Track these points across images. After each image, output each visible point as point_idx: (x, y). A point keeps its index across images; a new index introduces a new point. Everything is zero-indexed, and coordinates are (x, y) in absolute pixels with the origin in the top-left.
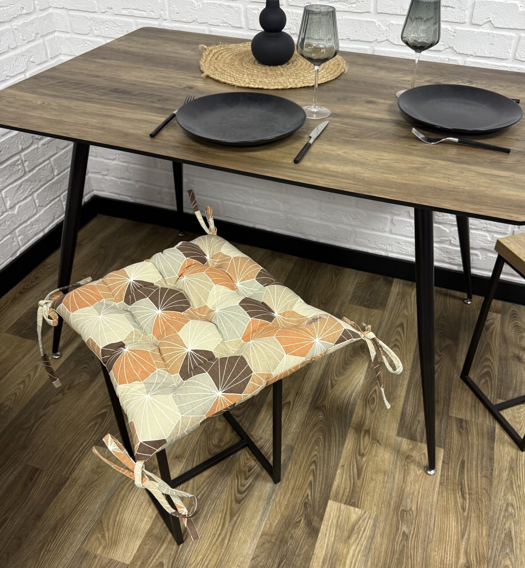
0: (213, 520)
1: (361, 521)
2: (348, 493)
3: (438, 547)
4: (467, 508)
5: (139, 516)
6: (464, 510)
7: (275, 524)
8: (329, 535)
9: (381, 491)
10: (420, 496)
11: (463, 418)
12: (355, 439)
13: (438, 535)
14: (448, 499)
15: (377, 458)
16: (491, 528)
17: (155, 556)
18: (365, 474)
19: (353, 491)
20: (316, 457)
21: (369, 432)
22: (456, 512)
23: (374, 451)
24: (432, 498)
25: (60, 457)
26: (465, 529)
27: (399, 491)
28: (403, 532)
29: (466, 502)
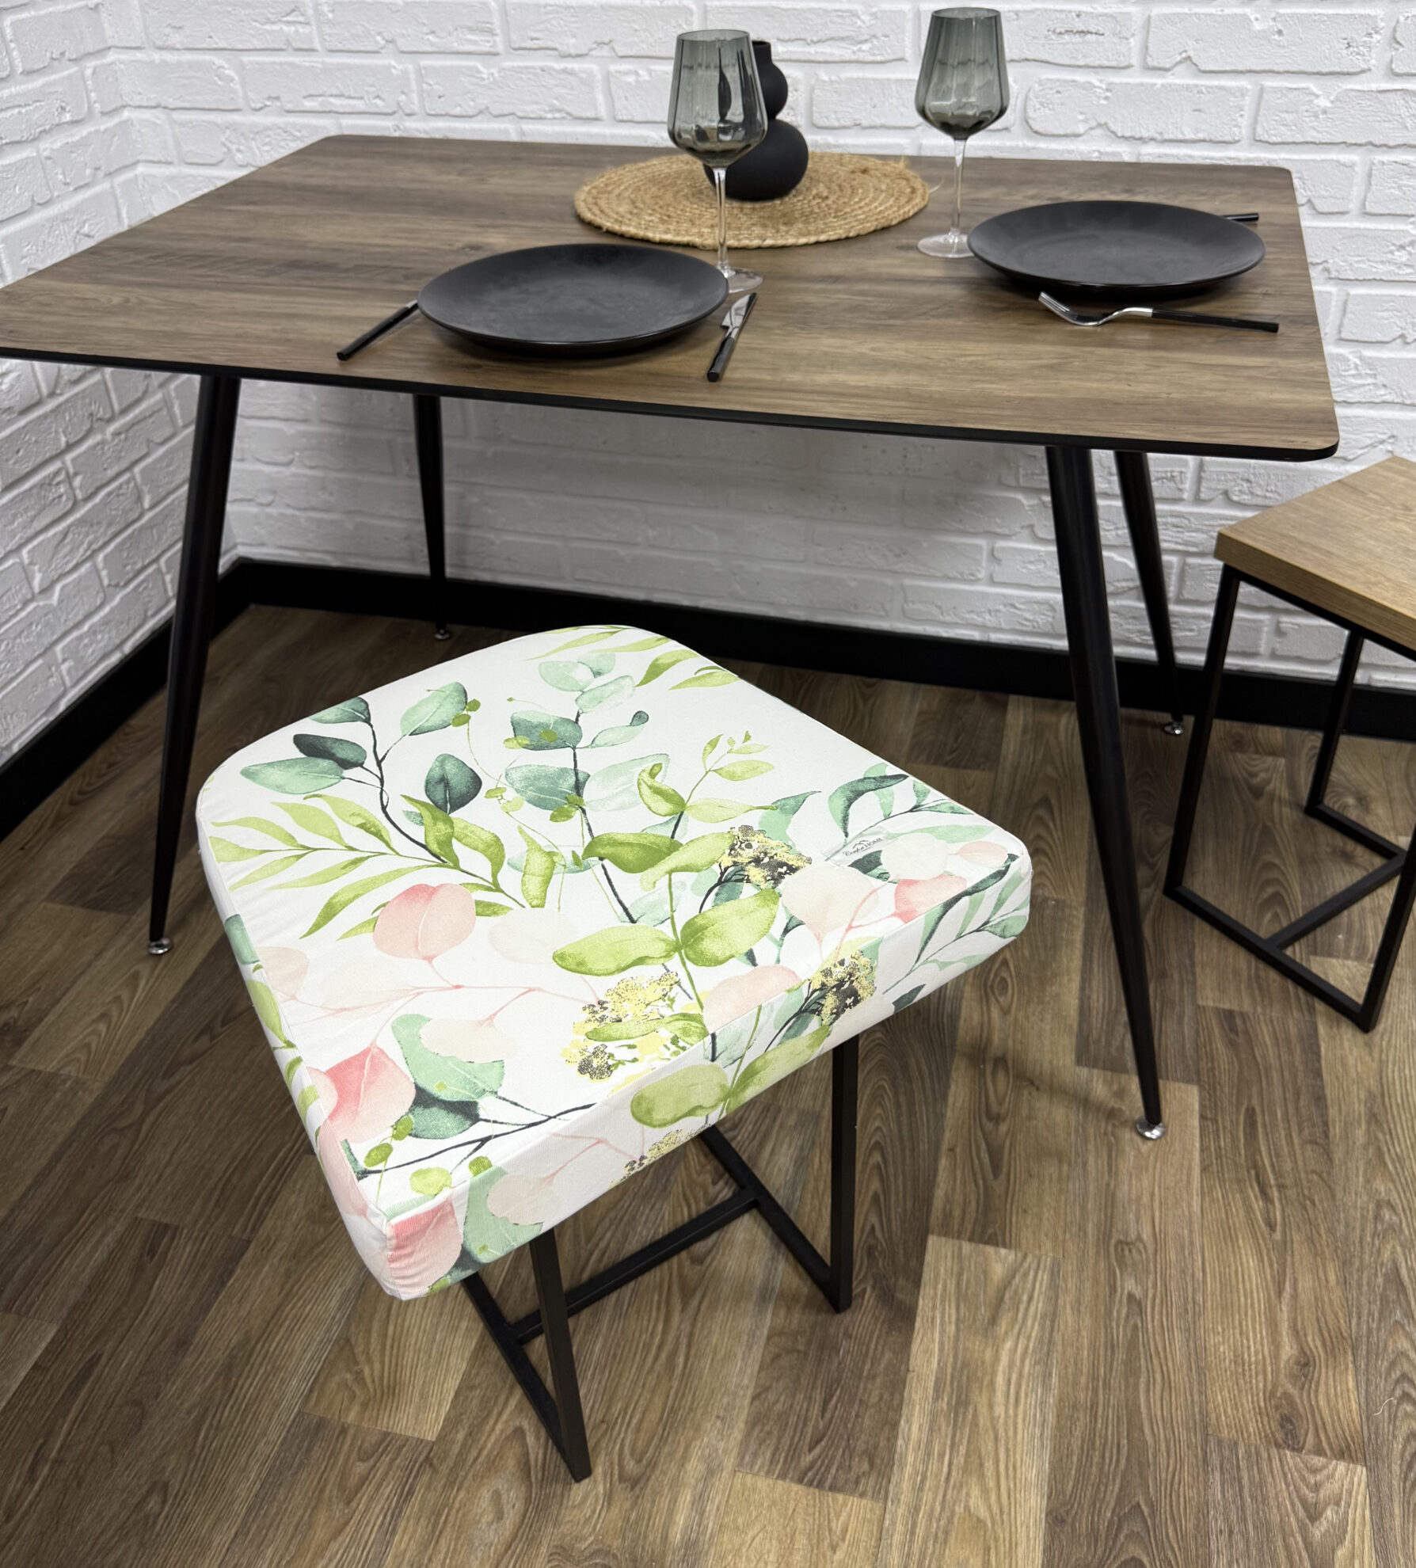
0: (638, 1312)
1: (1018, 1277)
2: (973, 1214)
3: (1222, 1323)
4: (1279, 1221)
5: (444, 1317)
6: (1271, 1227)
8: (941, 1320)
9: (1058, 1202)
10: (1156, 1204)
11: (1233, 1009)
12: (972, 1081)
13: (1218, 1292)
14: (1227, 1205)
15: (1034, 1122)
16: (1345, 1264)
17: (500, 1414)
18: (1009, 1164)
19: (984, 1207)
20: (879, 1133)
21: (1006, 1063)
22: (1255, 1236)
23: (1025, 1105)
24: (1190, 1205)
25: (223, 1189)
26: (1284, 1272)
27: (1103, 1199)
28: (1129, 1293)
29: (1274, 1205)
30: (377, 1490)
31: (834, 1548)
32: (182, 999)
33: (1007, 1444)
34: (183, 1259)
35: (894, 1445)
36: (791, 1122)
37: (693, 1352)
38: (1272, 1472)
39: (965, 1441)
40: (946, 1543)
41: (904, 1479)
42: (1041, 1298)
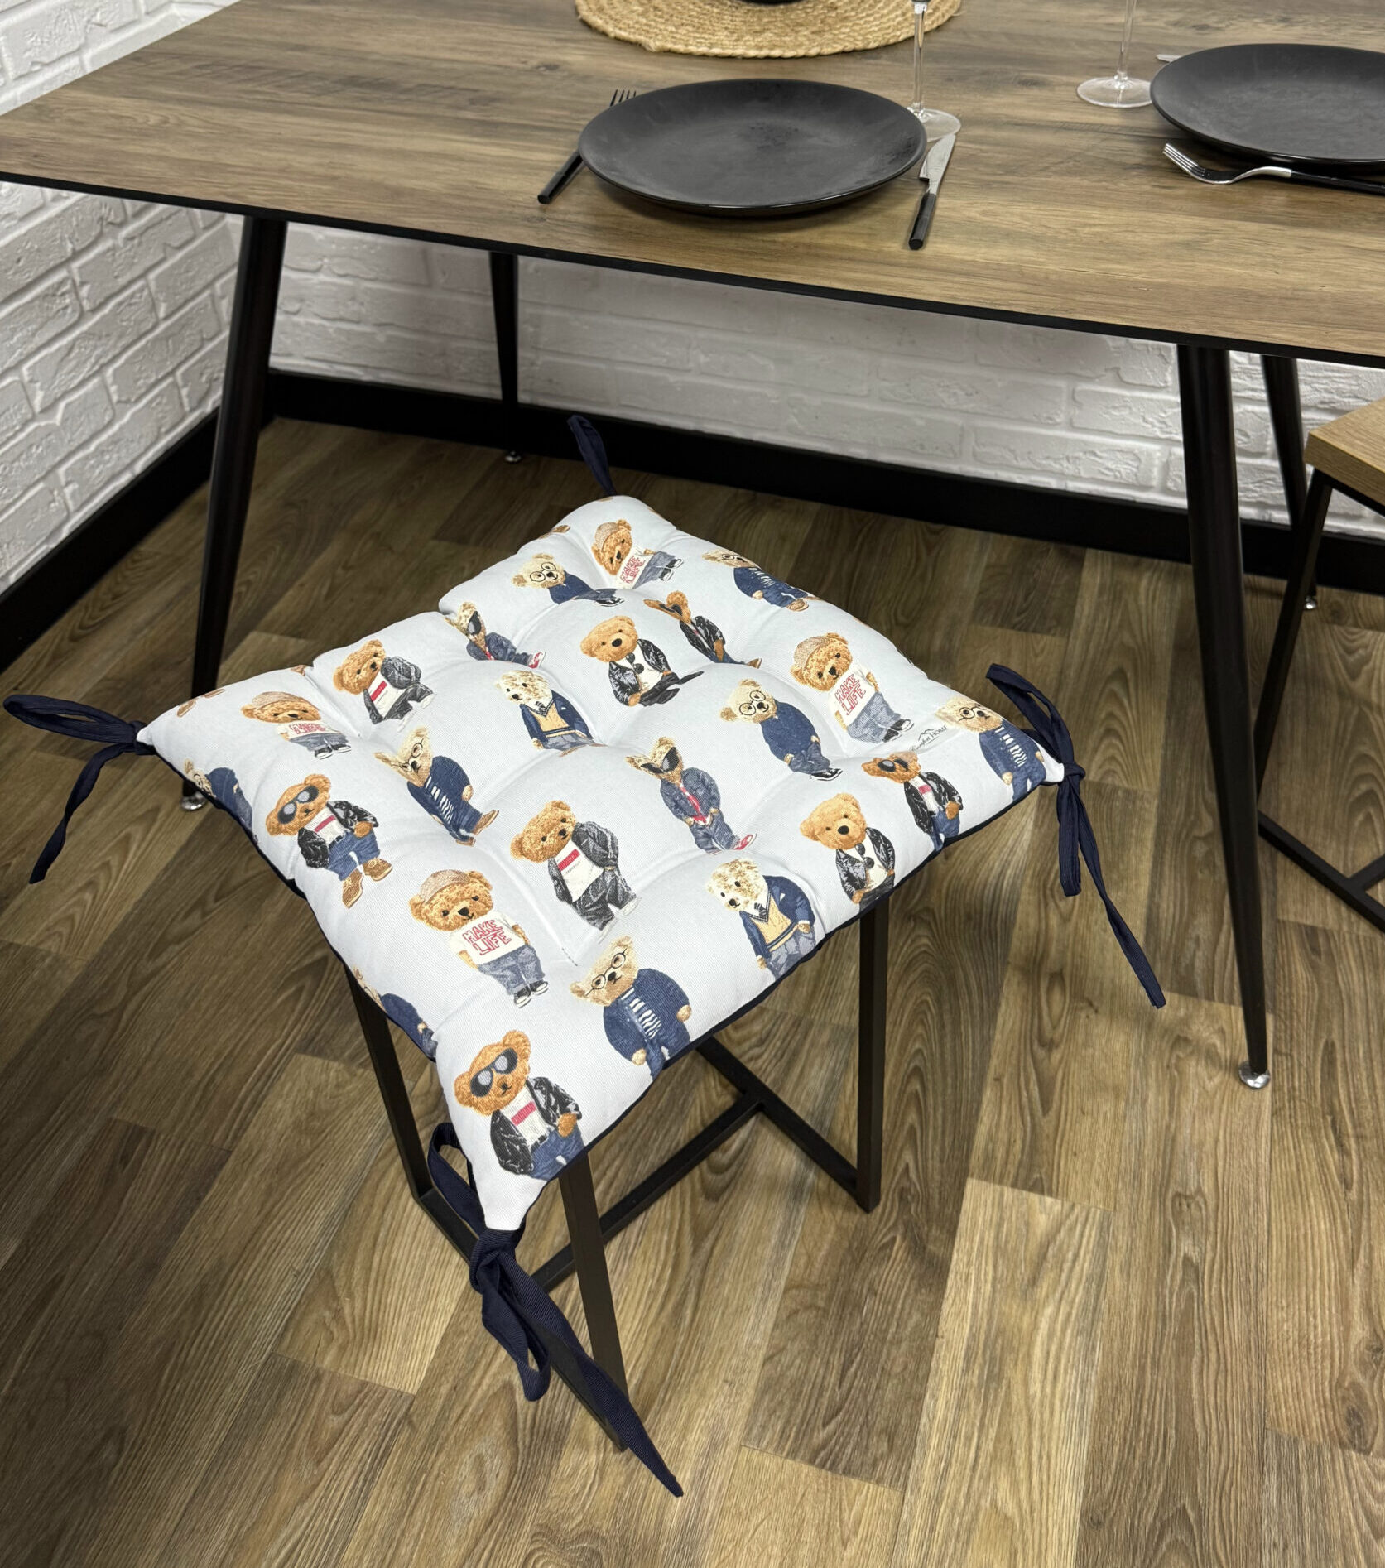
0: (645, 1253)
1: (1062, 1233)
2: (1018, 1156)
3: (1287, 1296)
4: (1355, 1177)
5: (435, 1250)
6: (1348, 1186)
7: (823, 1253)
8: (976, 1279)
9: (1112, 1145)
10: (1222, 1152)
11: (1316, 924)
12: (1025, 999)
13: (1284, 1259)
14: (1299, 1157)
15: (1091, 1050)
17: (489, 1365)
18: (1061, 1099)
19: (1031, 1147)
20: (920, 1057)
21: (1063, 979)
22: (1327, 1192)
23: (1082, 1030)
24: (1257, 1155)
25: (205, 1090)
26: (1359, 1239)
27: (1162, 1143)
28: (1185, 1255)
29: (1351, 1159)
30: (351, 1447)
31: (845, 1543)
32: (173, 870)
33: (1042, 1428)
34: (158, 1169)
35: (917, 1423)
36: (824, 1038)
37: (702, 1303)
38: (1335, 1478)
39: (996, 1423)
40: (968, 1544)
41: (925, 1467)
42: (1088, 1257)
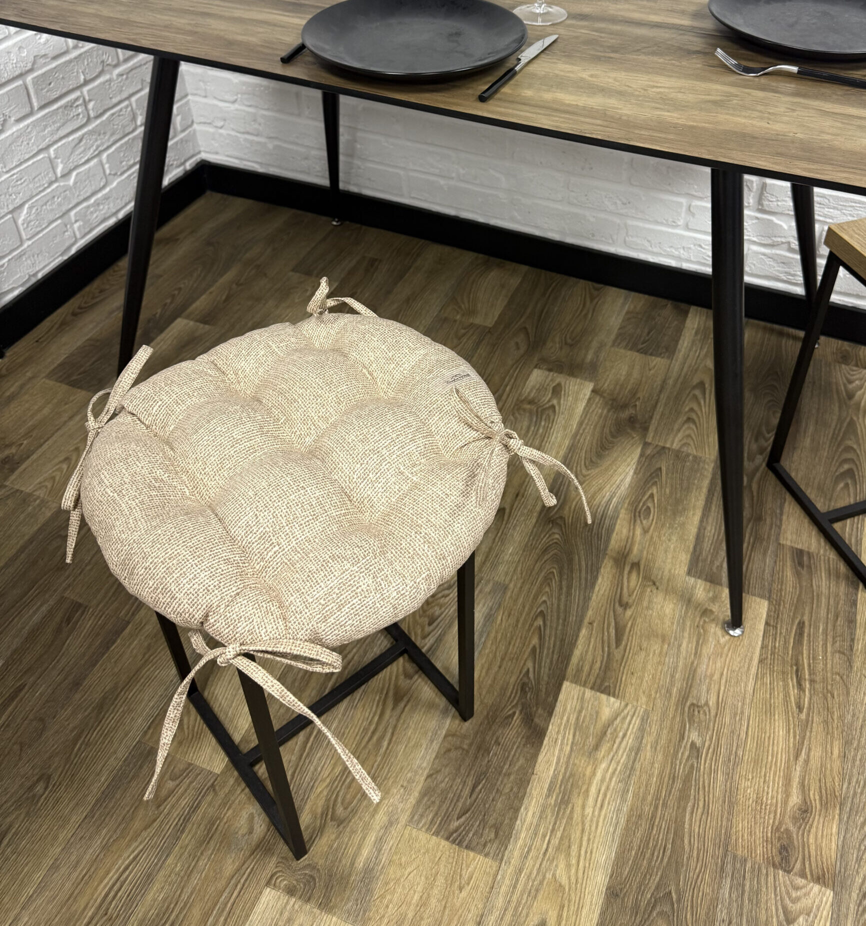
0: (364, 706)
1: (618, 719)
2: (597, 671)
3: (753, 773)
4: (806, 705)
6: (800, 708)
8: (562, 742)
9: (656, 670)
10: (723, 681)
11: (803, 548)
12: (614, 577)
13: (754, 750)
14: (772, 689)
15: (651, 612)
16: (847, 743)
18: (628, 639)
19: (605, 666)
20: (545, 605)
21: (639, 567)
22: (787, 714)
23: (647, 599)
24: (746, 685)
26: (803, 743)
27: (688, 672)
28: (692, 742)
29: (805, 695)
30: (178, 800)
31: (461, 889)
33: (590, 834)
34: (86, 629)
35: (514, 823)
36: (488, 589)
37: (394, 739)
38: (767, 884)
39: (561, 829)
40: (535, 898)
41: (515, 850)
42: (632, 737)
